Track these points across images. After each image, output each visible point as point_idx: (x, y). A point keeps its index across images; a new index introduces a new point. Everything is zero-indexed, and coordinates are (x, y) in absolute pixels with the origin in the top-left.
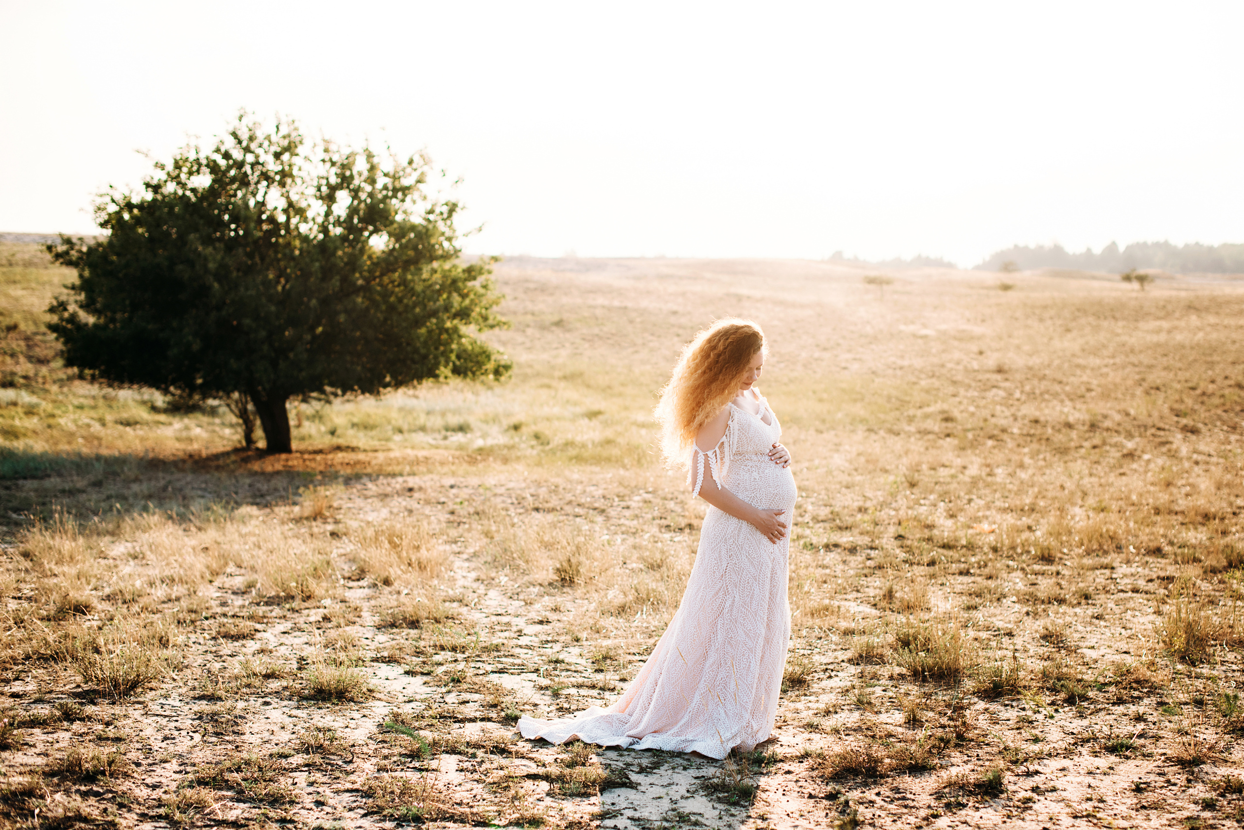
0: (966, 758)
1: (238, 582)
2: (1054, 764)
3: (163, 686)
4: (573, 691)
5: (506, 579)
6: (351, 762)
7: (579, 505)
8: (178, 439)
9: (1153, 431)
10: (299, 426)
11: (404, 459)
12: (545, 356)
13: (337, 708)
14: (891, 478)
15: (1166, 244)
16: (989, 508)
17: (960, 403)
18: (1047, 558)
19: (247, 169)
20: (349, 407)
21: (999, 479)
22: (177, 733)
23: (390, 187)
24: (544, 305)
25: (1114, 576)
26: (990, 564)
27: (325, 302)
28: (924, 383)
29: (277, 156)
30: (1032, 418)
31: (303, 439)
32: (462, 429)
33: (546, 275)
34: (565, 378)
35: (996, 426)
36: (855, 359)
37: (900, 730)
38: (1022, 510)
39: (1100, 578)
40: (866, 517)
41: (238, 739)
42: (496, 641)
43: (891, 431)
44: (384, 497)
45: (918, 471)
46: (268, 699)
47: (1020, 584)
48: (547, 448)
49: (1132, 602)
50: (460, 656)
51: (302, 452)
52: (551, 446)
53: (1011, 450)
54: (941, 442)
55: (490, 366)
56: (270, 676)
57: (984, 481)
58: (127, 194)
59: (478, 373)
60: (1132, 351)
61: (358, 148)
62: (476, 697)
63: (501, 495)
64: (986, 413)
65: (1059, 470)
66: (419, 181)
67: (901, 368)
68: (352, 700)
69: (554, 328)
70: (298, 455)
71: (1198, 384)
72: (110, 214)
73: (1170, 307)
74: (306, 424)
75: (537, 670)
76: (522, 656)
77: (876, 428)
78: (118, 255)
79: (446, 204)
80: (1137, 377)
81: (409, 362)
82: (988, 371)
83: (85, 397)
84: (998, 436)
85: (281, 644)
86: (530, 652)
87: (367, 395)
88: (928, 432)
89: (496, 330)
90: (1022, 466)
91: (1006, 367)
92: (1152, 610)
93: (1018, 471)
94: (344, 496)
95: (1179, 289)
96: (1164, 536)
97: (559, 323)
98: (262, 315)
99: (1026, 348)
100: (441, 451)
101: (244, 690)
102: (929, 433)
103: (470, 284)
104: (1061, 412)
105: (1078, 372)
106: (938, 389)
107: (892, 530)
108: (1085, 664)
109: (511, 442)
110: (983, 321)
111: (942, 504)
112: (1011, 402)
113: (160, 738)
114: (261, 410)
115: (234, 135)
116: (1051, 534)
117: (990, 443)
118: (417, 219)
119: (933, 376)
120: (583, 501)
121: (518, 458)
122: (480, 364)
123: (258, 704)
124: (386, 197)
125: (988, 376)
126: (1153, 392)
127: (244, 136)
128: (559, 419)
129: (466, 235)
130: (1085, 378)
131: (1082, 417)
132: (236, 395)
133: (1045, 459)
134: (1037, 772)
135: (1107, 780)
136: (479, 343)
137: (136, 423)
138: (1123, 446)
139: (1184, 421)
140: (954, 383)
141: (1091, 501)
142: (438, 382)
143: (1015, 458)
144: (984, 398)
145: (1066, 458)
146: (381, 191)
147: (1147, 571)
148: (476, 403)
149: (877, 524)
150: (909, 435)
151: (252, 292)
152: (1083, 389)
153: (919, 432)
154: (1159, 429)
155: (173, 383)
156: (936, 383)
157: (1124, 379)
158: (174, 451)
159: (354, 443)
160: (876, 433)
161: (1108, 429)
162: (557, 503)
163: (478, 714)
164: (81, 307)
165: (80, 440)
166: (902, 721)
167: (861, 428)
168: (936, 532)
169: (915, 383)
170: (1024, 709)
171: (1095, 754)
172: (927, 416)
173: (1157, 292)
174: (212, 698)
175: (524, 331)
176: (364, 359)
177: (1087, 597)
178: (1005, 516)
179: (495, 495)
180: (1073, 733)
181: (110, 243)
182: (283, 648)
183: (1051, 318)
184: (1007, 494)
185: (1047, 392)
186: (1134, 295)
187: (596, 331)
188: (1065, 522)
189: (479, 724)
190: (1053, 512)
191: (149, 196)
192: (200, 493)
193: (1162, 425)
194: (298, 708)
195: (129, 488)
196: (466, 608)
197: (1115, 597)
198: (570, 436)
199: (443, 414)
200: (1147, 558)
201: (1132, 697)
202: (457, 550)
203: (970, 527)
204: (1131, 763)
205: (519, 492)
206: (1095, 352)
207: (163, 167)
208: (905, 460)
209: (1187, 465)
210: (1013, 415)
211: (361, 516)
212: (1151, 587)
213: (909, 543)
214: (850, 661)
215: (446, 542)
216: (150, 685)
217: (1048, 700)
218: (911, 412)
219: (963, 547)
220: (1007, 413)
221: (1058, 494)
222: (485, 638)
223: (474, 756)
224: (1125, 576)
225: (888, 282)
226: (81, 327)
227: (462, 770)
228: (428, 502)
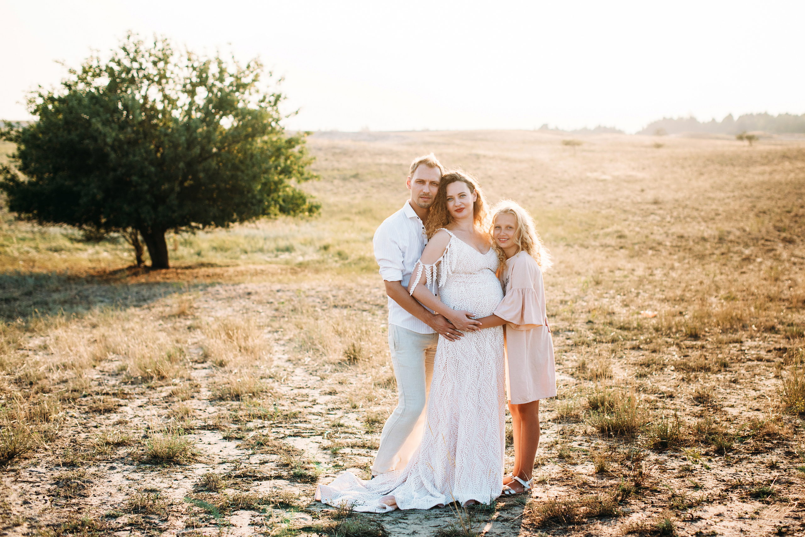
0: (643, 505)
1: (114, 366)
2: (713, 510)
3: (37, 455)
4: (348, 450)
5: (309, 359)
6: (166, 520)
7: (366, 303)
8: (90, 261)
9: (762, 242)
10: (175, 250)
11: (247, 271)
12: (346, 199)
13: (166, 470)
14: (583, 279)
15: (766, 114)
16: (651, 299)
17: (629, 225)
18: (695, 336)
19: (134, 72)
20: (209, 236)
21: (657, 278)
22: (34, 497)
23: (235, 84)
24: (346, 164)
25: (743, 348)
26: (654, 341)
27: (189, 164)
28: (604, 212)
29: (155, 63)
30: (679, 234)
31: (177, 259)
32: (288, 249)
33: (347, 143)
34: (359, 213)
35: (654, 240)
36: (557, 197)
37: (592, 479)
38: (675, 300)
39: (734, 349)
40: (566, 308)
41: (82, 501)
42: (295, 409)
43: (582, 246)
44: (230, 299)
45: (601, 273)
46: (114, 465)
47: (676, 356)
48: (346, 262)
49: (758, 369)
50: (267, 423)
51: (177, 268)
52: (349, 261)
53: (665, 258)
54: (616, 253)
55: (305, 207)
56: (119, 444)
57: (647, 280)
58: (51, 91)
59: (298, 211)
60: (746, 187)
61: (212, 56)
62: (274, 457)
63: (312, 296)
64: (646, 232)
65: (699, 270)
66: (254, 81)
67: (589, 202)
68: (178, 463)
69: (352, 179)
70: (174, 270)
71: (792, 208)
72: (38, 106)
73: (770, 157)
74: (181, 248)
75: (322, 434)
76: (313, 421)
77: (572, 243)
78: (43, 133)
79: (273, 95)
80: (750, 205)
81: (249, 205)
82: (648, 203)
83: (27, 232)
84: (656, 246)
85: (135, 417)
86: (320, 418)
87: (220, 228)
88: (607, 246)
89: (310, 182)
90: (672, 268)
91: (660, 200)
92: (772, 375)
93: (671, 271)
94: (203, 299)
95: (776, 145)
96: (777, 318)
97: (356, 176)
98: (146, 173)
99: (673, 187)
100: (273, 266)
101: (98, 457)
102: (609, 246)
103: (290, 151)
104: (699, 230)
105: (709, 202)
106: (613, 216)
107: (584, 317)
108: (728, 420)
109: (322, 258)
110: (644, 169)
111: (619, 297)
112: (664, 224)
113: (20, 502)
114: (148, 240)
115: (124, 49)
116: (697, 318)
117: (650, 252)
118: (253, 106)
119: (610, 207)
120: (368, 299)
121: (327, 269)
122: (298, 206)
123: (106, 468)
124: (232, 91)
125: (648, 206)
126: (761, 215)
127: (131, 49)
128: (355, 241)
129: (287, 117)
130: (714, 207)
131: (713, 233)
132: (130, 230)
133: (689, 263)
134: (700, 518)
135: (755, 524)
136: (297, 191)
137: (61, 250)
138: (742, 253)
139: (784, 235)
140: (625, 211)
141: (722, 293)
142: (270, 218)
143: (668, 262)
144: (645, 221)
145: (704, 262)
146: (228, 87)
147: (766, 344)
148: (298, 231)
149: (573, 313)
150: (595, 248)
151: (137, 158)
152: (713, 214)
153: (602, 246)
154: (767, 240)
155: (86, 222)
156: (613, 212)
157: (741, 206)
158: (87, 269)
159: (213, 261)
160: (572, 247)
161: (731, 241)
162: (351, 301)
163: (273, 473)
164: (20, 170)
165: (21, 263)
166: (594, 470)
167: (562, 243)
168: (615, 318)
169: (598, 212)
170: (684, 459)
171: (743, 499)
172: (607, 235)
173: (761, 147)
174: (72, 465)
175: (332, 182)
176: (219, 203)
177: (725, 365)
178: (663, 305)
179: (307, 296)
180: (724, 481)
181: (38, 125)
182: (136, 419)
183: (690, 166)
184: (664, 288)
185: (689, 216)
186: (746, 149)
187: (381, 181)
188: (705, 309)
189: (273, 481)
190: (696, 302)
191: (66, 92)
192: (101, 299)
193: (768, 238)
194: (135, 472)
195: (51, 296)
196: (276, 383)
197: (746, 365)
198: (362, 253)
199: (275, 239)
200: (765, 334)
201: (766, 448)
202: (277, 337)
203: (639, 313)
204: (772, 509)
205: (325, 294)
206: (720, 188)
207: (74, 72)
208: (592, 266)
209: (787, 265)
210: (666, 233)
211: (213, 314)
212: (770, 356)
213: (596, 326)
214: (554, 420)
215: (269, 332)
216: (25, 455)
217: (703, 451)
218: (596, 232)
219: (634, 328)
220: (662, 231)
221: (699, 288)
222: (286, 407)
223: (264, 511)
224: (751, 348)
225: (578, 144)
226: (18, 184)
227: (253, 525)
228: (260, 302)
